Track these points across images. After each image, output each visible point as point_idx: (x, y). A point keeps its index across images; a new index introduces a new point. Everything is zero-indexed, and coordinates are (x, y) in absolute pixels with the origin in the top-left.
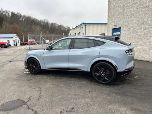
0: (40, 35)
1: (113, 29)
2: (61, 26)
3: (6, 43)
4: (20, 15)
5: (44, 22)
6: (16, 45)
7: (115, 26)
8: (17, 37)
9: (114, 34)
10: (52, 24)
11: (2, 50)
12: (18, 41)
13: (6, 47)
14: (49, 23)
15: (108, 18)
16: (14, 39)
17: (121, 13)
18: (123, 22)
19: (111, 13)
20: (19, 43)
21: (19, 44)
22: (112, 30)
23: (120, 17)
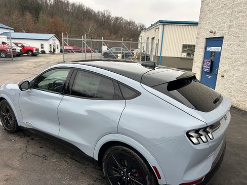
0: (82, 39)
1: (207, 39)
2: (130, 23)
3: (34, 49)
4: (68, 3)
5: (103, 16)
6: (53, 52)
7: (211, 32)
8: (55, 38)
9: (208, 49)
10: (117, 19)
11: (21, 60)
12: (57, 45)
13: (34, 55)
14: (112, 16)
15: (201, 14)
16: (51, 42)
17: (229, 6)
18: (231, 26)
19: (207, 5)
20: (59, 49)
21: (57, 51)
22: (204, 41)
23: (224, 14)
